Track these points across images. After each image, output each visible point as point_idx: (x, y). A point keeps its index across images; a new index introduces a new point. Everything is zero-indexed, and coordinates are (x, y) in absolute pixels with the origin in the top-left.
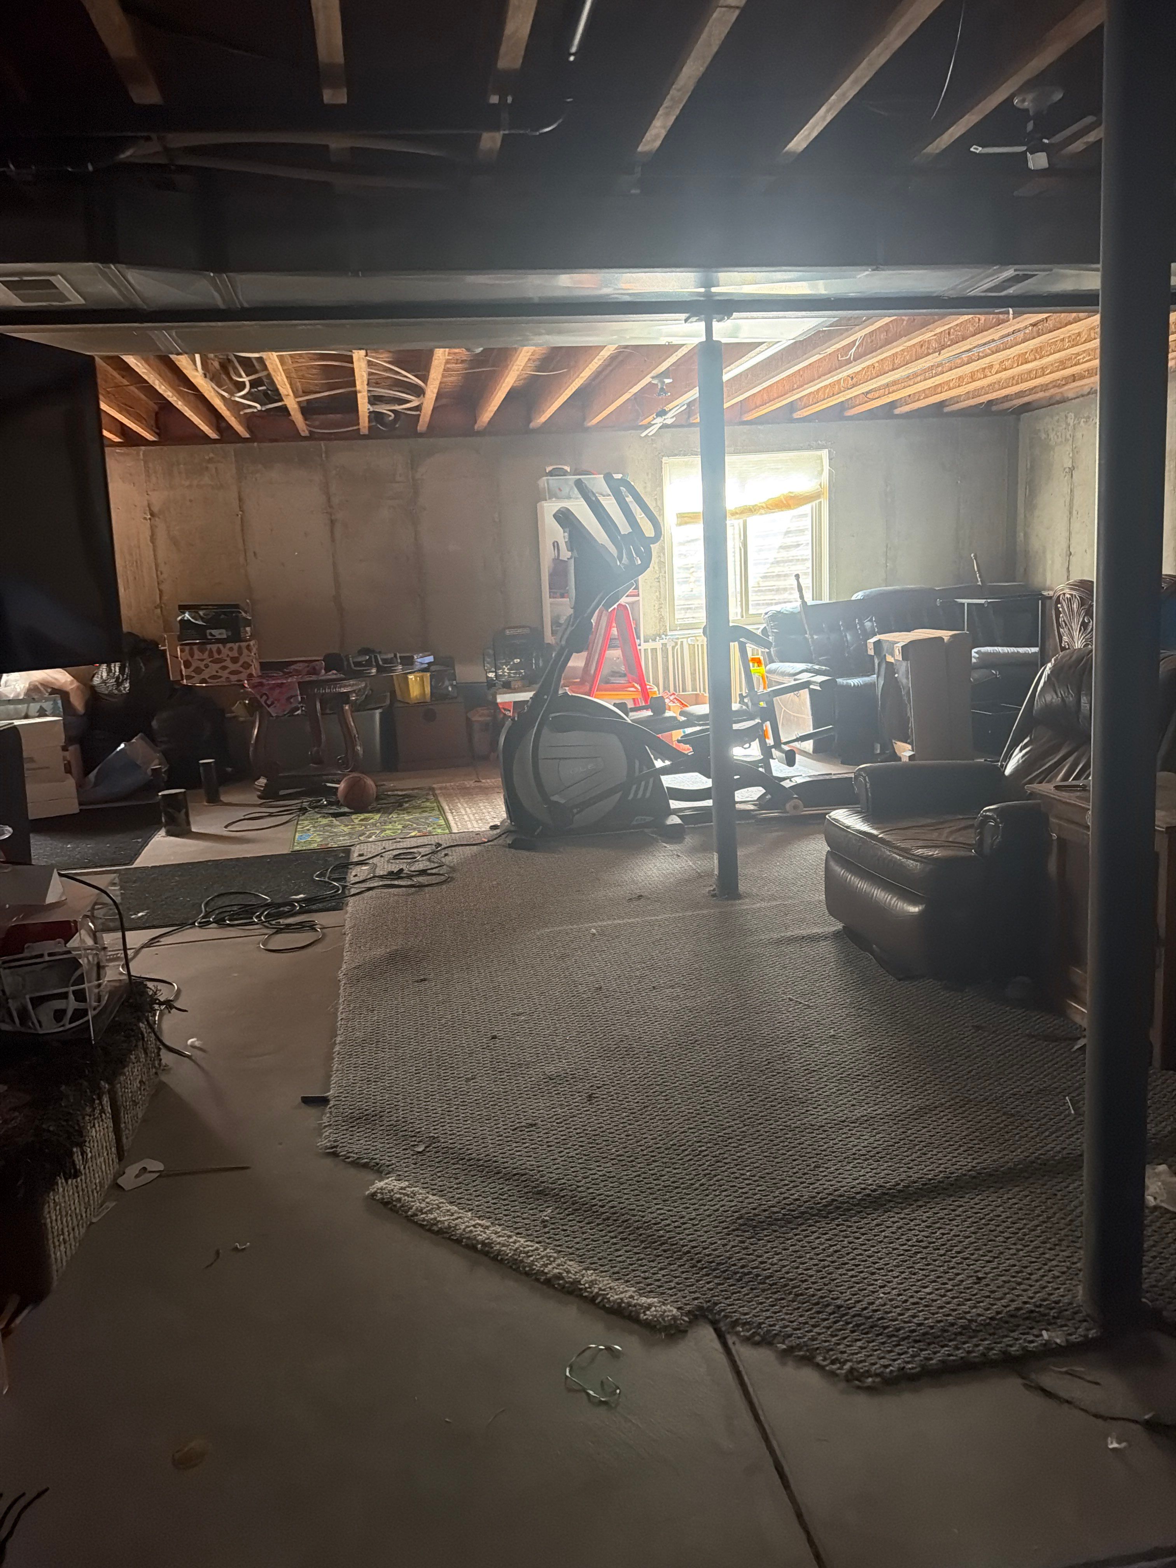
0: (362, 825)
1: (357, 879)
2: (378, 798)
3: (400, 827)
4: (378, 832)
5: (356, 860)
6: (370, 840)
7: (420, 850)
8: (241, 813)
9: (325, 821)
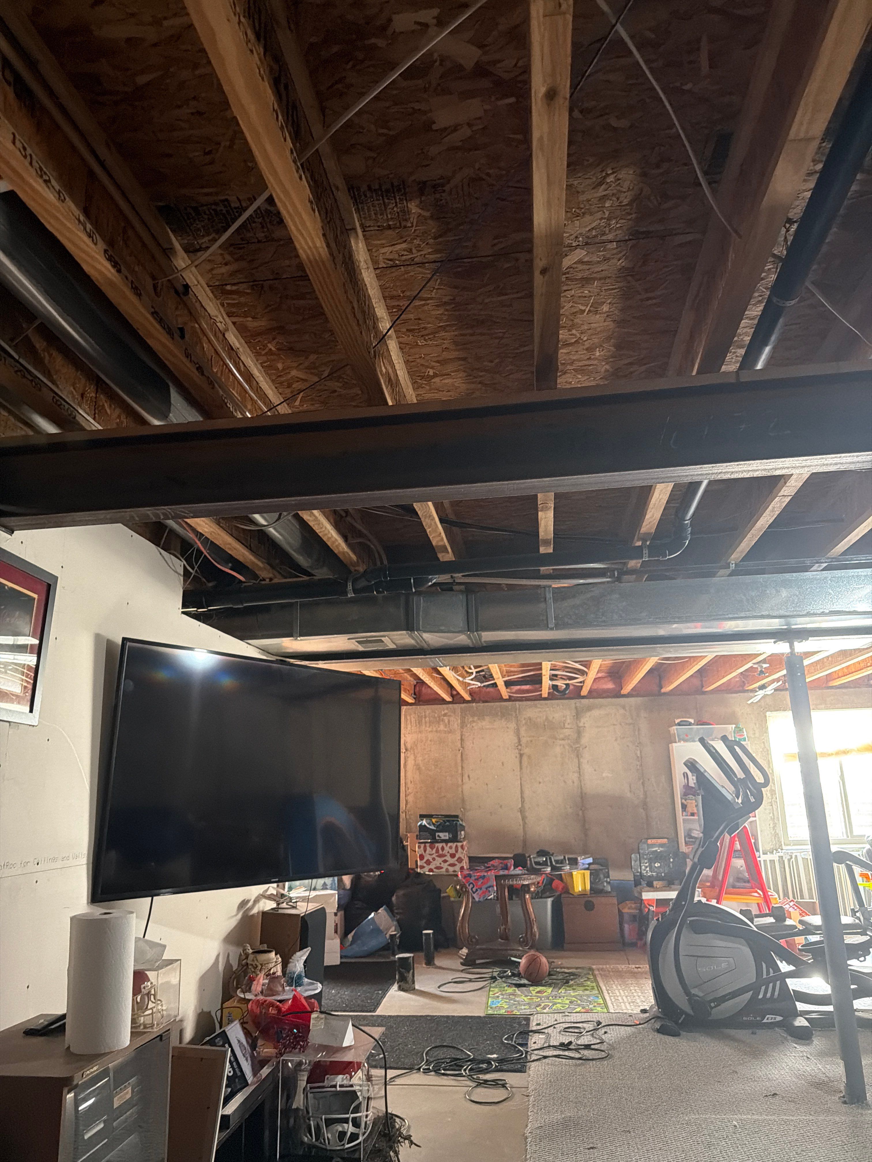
0: (538, 996)
1: (536, 1046)
2: (550, 974)
3: (568, 1002)
4: (551, 1004)
5: (534, 1028)
6: (545, 1011)
7: (585, 1025)
8: (450, 976)
9: (510, 990)
